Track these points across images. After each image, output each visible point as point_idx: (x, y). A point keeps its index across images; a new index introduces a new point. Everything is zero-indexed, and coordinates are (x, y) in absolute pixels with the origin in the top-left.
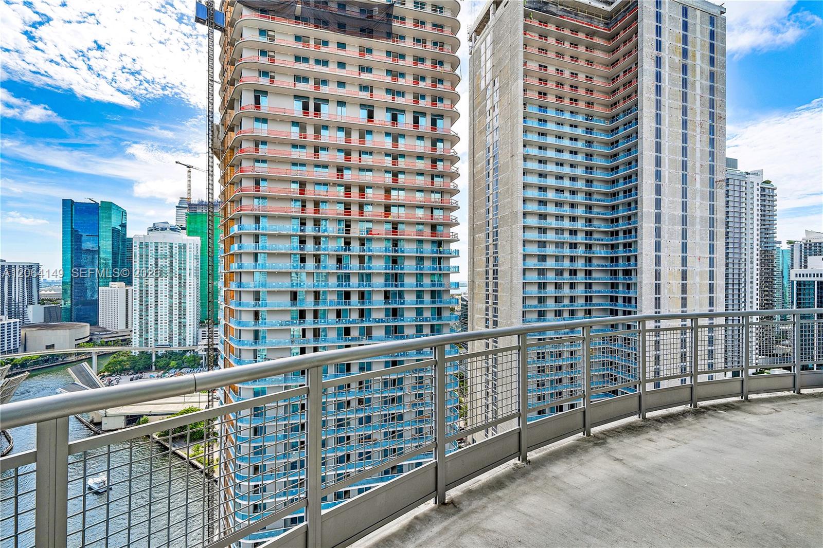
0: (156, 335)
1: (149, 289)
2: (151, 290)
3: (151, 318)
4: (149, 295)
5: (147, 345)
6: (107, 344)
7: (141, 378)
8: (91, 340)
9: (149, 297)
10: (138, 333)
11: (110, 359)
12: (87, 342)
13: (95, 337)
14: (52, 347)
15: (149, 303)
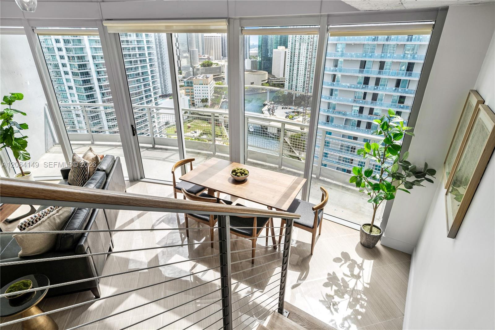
0: (297, 83)
1: (296, 52)
2: (297, 53)
3: (295, 72)
4: (296, 56)
5: (291, 89)
6: (274, 85)
7: (287, 108)
8: (268, 81)
9: (295, 57)
10: (288, 81)
11: (275, 94)
12: (266, 83)
13: (269, 80)
14: (252, 83)
15: (295, 61)
